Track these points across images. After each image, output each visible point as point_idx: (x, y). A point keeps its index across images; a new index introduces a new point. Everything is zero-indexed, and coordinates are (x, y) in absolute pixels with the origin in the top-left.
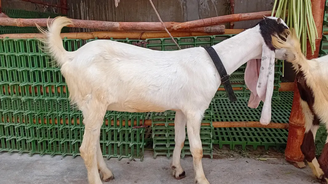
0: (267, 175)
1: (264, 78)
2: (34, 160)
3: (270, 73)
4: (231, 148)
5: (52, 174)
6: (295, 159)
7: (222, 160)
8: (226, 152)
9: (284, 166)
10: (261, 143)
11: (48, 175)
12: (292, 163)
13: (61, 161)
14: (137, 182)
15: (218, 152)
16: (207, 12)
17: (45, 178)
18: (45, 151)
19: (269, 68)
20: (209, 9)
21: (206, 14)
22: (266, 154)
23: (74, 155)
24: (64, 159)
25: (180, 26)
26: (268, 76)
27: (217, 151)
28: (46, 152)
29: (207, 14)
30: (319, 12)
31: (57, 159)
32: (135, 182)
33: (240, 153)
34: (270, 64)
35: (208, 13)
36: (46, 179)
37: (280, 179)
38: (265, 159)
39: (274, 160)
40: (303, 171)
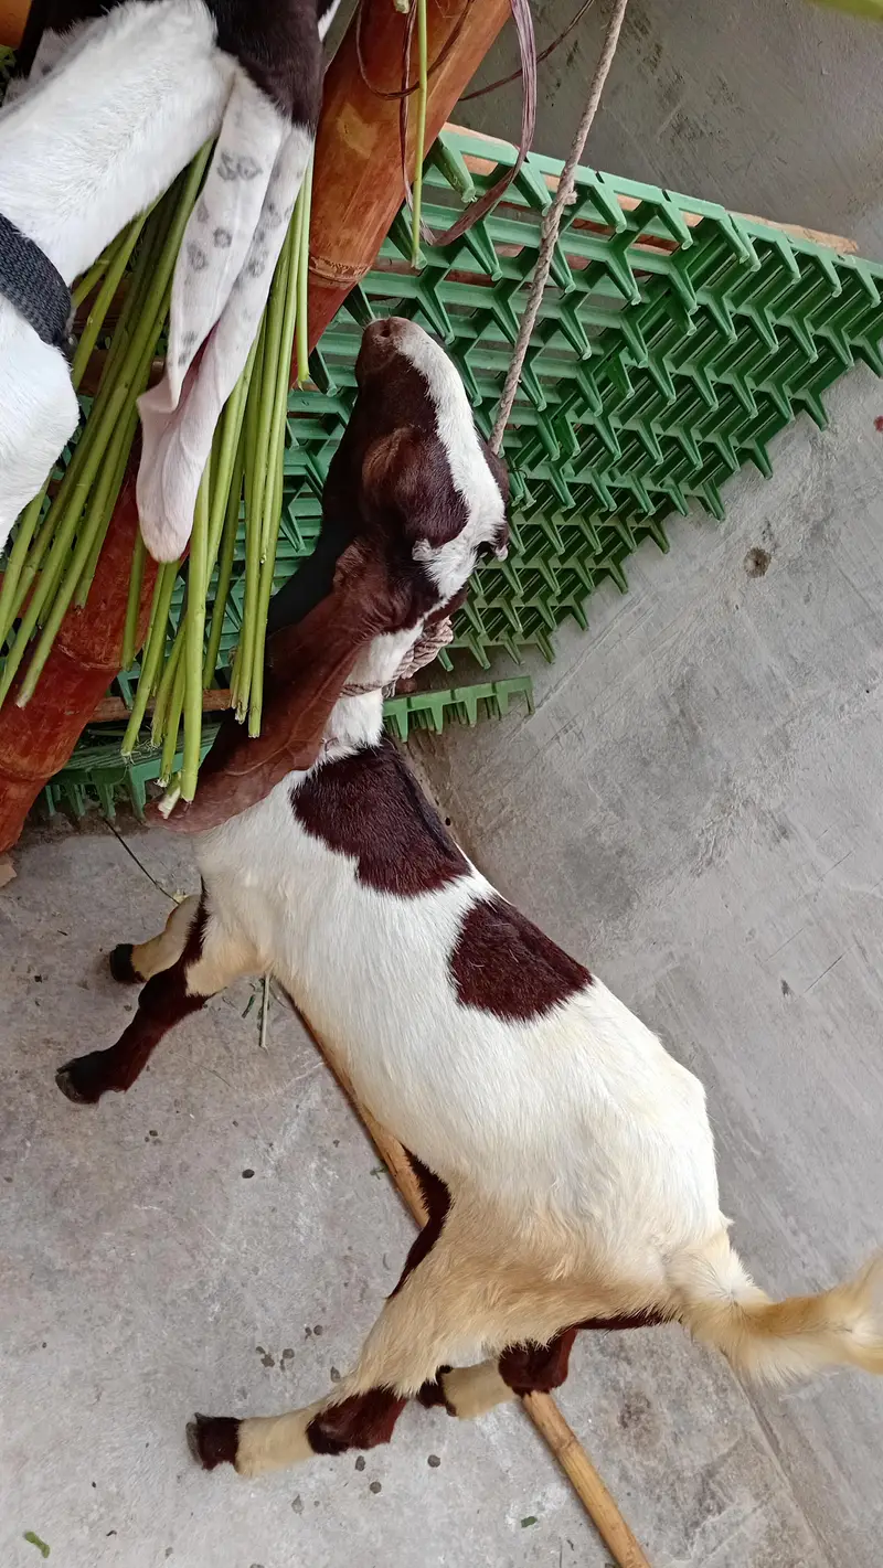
1: (218, 299)
3: (252, 267)
19: (258, 237)
26: (236, 287)
34: (269, 208)
40: (2, 904)
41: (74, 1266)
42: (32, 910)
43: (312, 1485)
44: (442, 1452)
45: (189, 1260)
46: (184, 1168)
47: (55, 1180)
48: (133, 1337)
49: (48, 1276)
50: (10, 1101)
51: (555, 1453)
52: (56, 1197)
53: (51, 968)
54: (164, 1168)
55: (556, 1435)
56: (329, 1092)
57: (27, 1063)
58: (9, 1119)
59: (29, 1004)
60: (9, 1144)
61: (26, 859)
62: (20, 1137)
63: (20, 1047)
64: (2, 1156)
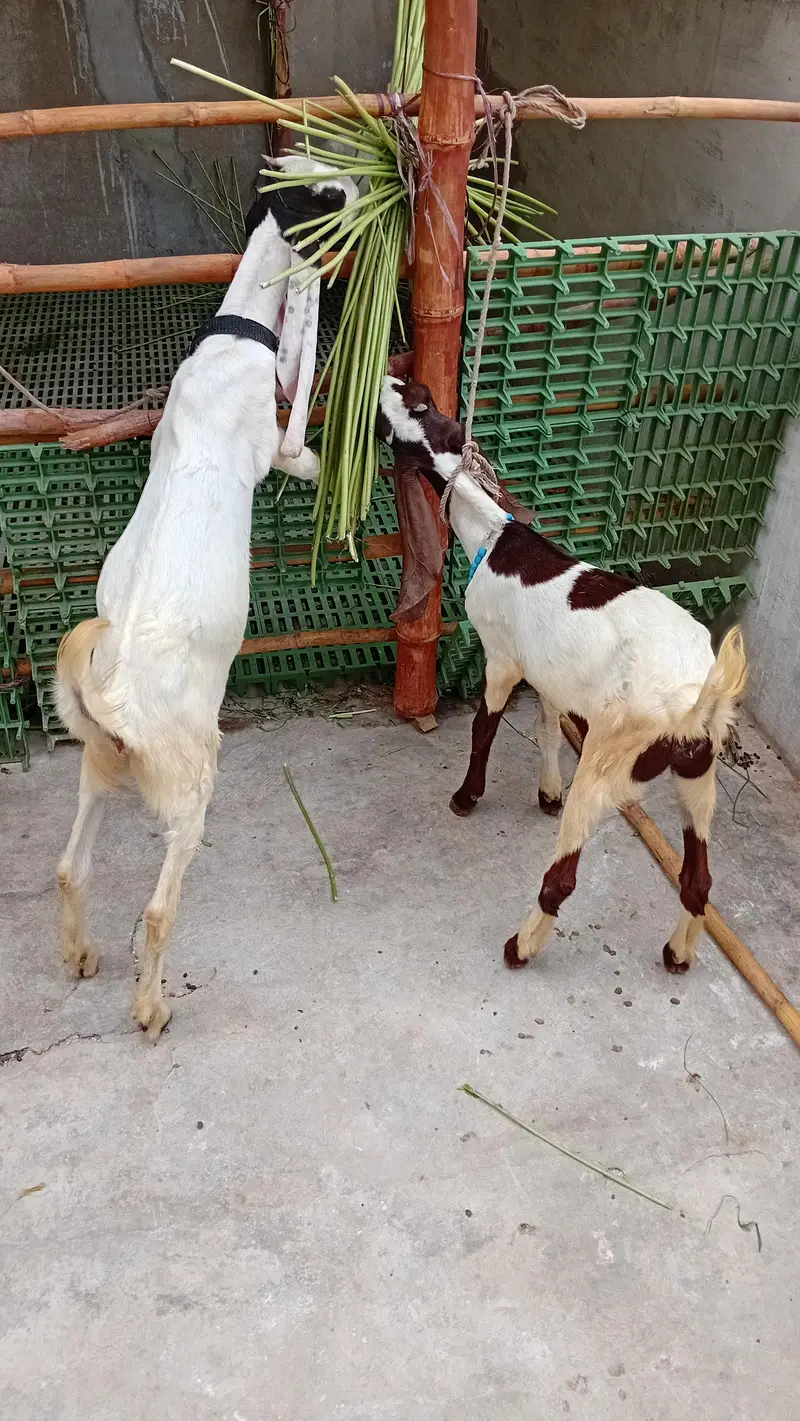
0: (346, 762)
1: (294, 336)
3: (307, 323)
4: (268, 691)
6: (413, 712)
7: (244, 732)
8: (255, 704)
9: (392, 729)
10: (343, 668)
12: (408, 720)
14: (28, 836)
15: (234, 708)
16: (175, 30)
19: (307, 311)
20: (182, 17)
21: (171, 35)
22: (357, 696)
26: (303, 332)
27: (232, 702)
29: (175, 38)
32: (23, 837)
33: (291, 702)
34: (309, 299)
35: (180, 33)
37: (373, 771)
38: (350, 714)
39: (370, 713)
40: (429, 738)
41: (449, 879)
42: (445, 741)
43: (583, 993)
44: (682, 998)
45: (517, 885)
46: (519, 848)
47: (444, 844)
48: (478, 911)
49: (436, 881)
50: (424, 812)
51: (773, 1011)
52: (443, 851)
53: (453, 764)
54: (507, 847)
55: (772, 998)
56: (622, 826)
57: (435, 799)
58: (422, 819)
59: (439, 777)
60: (421, 828)
61: (445, 723)
62: (427, 826)
63: (432, 793)
64: (416, 832)
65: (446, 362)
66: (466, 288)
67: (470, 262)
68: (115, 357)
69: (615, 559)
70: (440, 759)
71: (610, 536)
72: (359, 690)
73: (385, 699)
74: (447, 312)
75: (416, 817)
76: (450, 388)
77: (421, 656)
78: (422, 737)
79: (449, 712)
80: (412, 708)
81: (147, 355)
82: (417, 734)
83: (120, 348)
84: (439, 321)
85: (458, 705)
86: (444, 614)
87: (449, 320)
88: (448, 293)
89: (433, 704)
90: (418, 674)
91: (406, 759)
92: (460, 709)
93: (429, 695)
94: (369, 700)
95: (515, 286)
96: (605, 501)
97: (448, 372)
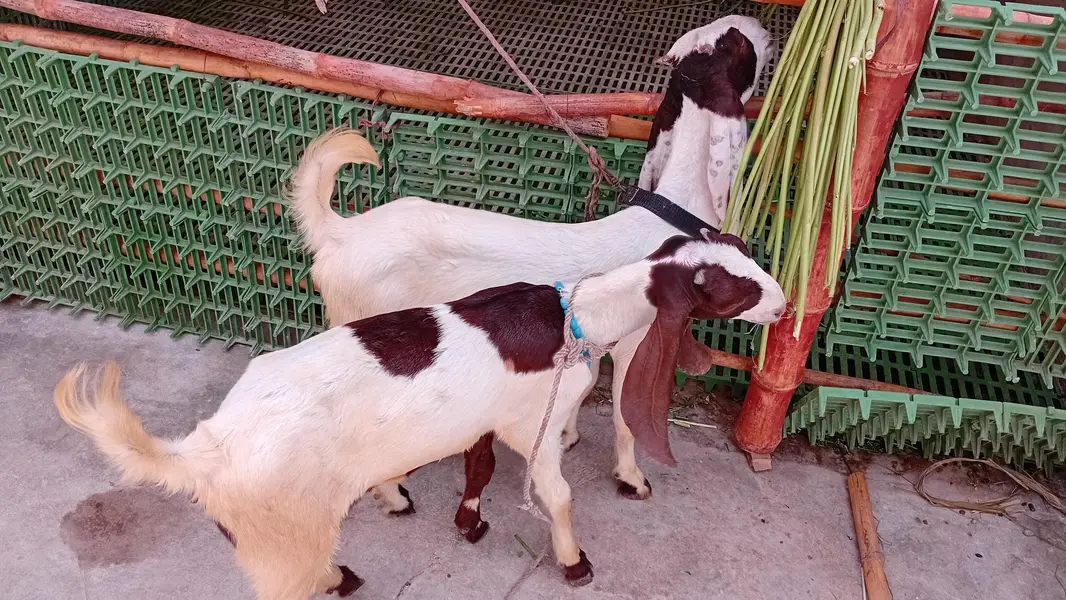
2: (132, 343)
5: (171, 399)
6: (750, 447)
9: (724, 455)
11: (160, 399)
12: (743, 452)
13: (196, 355)
17: (152, 408)
18: (158, 319)
22: (702, 405)
23: (228, 340)
24: (202, 351)
25: (477, 110)
28: (161, 322)
30: (868, 145)
31: (187, 349)
36: (155, 414)
37: (687, 498)
38: (687, 424)
39: (710, 428)
40: (758, 478)
42: (775, 489)
53: (773, 519)
57: (738, 555)
58: (718, 575)
59: (753, 531)
60: (711, 586)
61: (782, 466)
62: (718, 586)
63: (739, 547)
64: (704, 589)
65: (879, 121)
66: (926, 42)
67: (939, 14)
68: (621, 16)
69: (1026, 364)
70: (762, 507)
71: (1027, 342)
72: (708, 399)
73: (730, 418)
74: (895, 67)
75: (712, 570)
76: (877, 149)
77: (771, 401)
78: (751, 474)
79: (790, 456)
80: (750, 444)
81: (647, 20)
82: (748, 469)
83: (628, 10)
84: (882, 75)
85: (802, 450)
86: (809, 365)
87: (895, 76)
88: (901, 47)
89: (774, 446)
90: (763, 416)
91: (725, 496)
92: (803, 455)
93: (771, 437)
94: (713, 414)
95: (988, 52)
96: (1033, 304)
97: (879, 132)
